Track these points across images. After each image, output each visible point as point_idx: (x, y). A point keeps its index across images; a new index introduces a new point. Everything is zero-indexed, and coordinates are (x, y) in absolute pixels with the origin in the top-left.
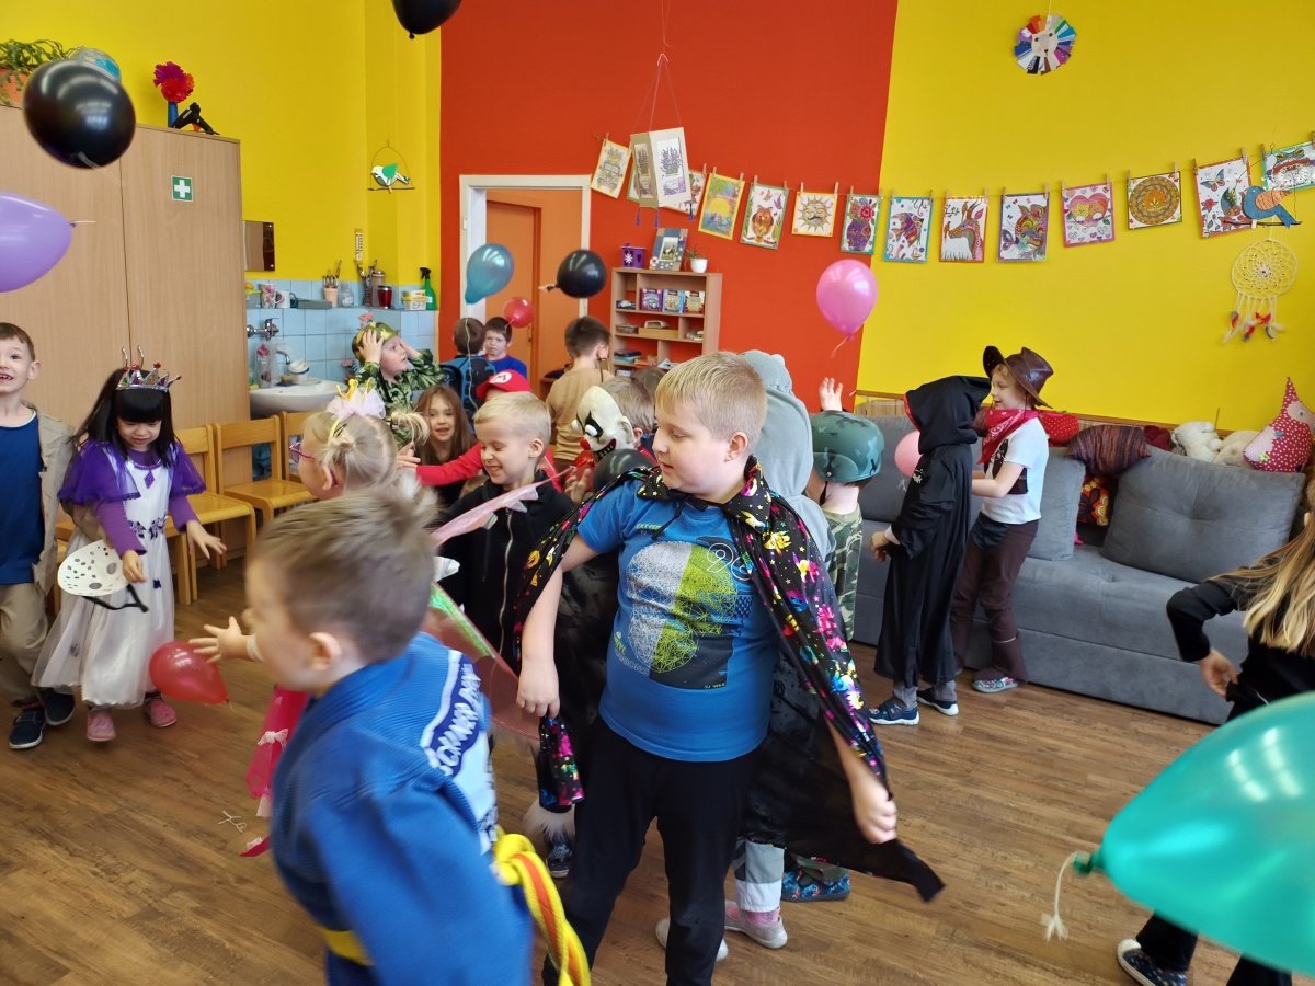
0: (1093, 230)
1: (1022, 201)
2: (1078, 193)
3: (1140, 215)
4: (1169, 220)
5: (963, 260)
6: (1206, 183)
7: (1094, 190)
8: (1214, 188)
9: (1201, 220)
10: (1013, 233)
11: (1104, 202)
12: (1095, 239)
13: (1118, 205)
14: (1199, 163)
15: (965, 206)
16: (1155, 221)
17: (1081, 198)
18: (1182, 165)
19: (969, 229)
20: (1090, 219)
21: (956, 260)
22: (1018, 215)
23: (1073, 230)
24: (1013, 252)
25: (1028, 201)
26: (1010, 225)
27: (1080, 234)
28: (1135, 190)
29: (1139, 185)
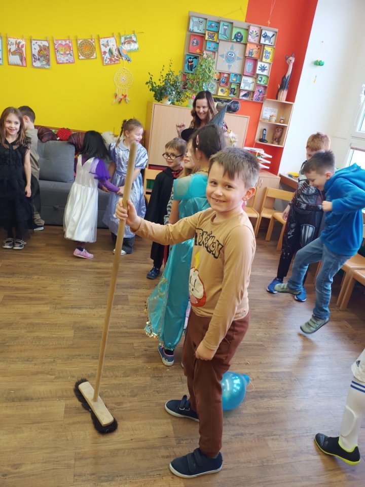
0: (67, 58)
1: (39, 43)
2: (60, 42)
3: (83, 54)
4: (92, 57)
5: (18, 65)
6: (103, 44)
7: (66, 42)
8: (106, 47)
9: (103, 58)
10: (37, 55)
11: (70, 47)
12: (68, 62)
13: (75, 49)
14: (100, 37)
15: (16, 42)
16: (88, 57)
17: (60, 44)
18: (95, 37)
19: (19, 51)
20: (65, 53)
21: (15, 65)
22: (38, 49)
23: (60, 57)
24: (38, 64)
25: (42, 43)
26: (35, 52)
27: (62, 59)
28: (80, 44)
29: (81, 42)
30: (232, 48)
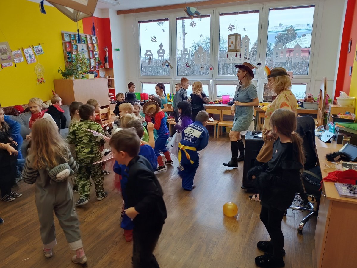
8: (28, 54)
9: (27, 60)
12: (9, 65)
14: (23, 48)
27: (5, 64)
29: (14, 53)
30: (82, 47)
